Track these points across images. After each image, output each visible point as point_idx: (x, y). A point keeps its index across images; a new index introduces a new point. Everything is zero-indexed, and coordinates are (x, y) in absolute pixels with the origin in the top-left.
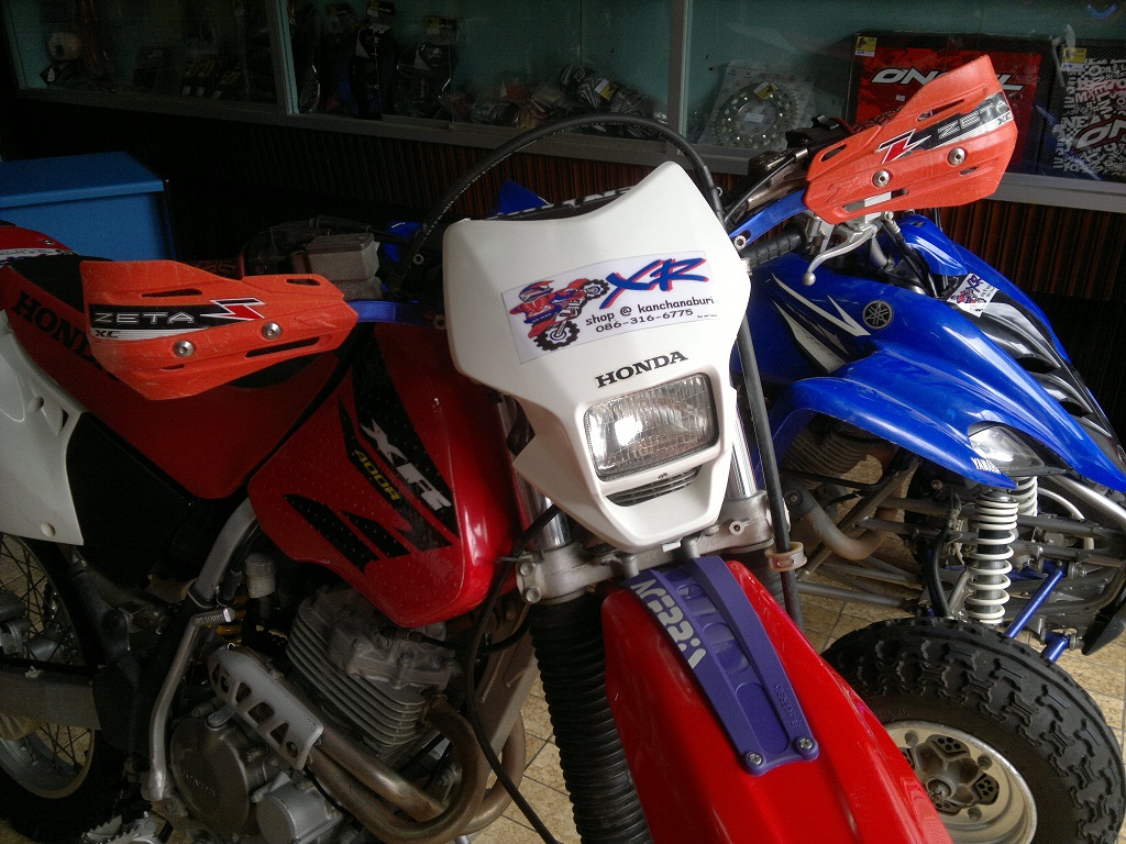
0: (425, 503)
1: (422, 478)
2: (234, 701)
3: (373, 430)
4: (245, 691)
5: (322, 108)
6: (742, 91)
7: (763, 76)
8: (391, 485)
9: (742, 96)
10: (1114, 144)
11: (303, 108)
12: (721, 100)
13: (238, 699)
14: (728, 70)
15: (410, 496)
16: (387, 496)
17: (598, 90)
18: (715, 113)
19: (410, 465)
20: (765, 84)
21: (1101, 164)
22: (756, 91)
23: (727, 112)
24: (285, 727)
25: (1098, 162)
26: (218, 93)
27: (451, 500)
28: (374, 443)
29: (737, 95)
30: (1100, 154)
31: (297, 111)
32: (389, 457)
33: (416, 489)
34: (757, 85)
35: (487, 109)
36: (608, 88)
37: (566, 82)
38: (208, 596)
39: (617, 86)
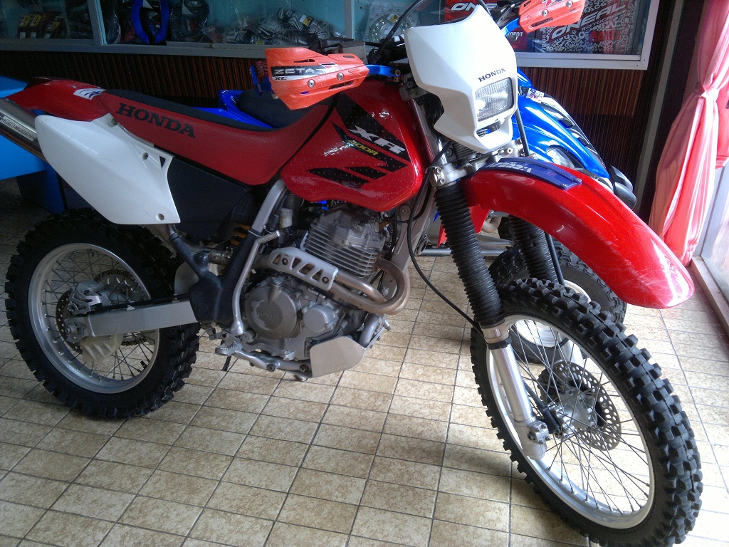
0: (392, 152)
1: (388, 142)
2: (291, 268)
3: (356, 130)
4: (297, 261)
5: (123, 41)
6: (380, 19)
7: (390, 10)
8: (372, 149)
9: (381, 21)
10: (568, 35)
11: (110, 41)
12: (370, 24)
13: (293, 267)
14: (371, 8)
15: (383, 151)
16: (371, 155)
17: (301, 20)
18: (367, 31)
19: (381, 139)
20: (392, 15)
21: (564, 46)
22: (388, 18)
23: (374, 30)
24: (319, 273)
25: (562, 45)
26: (48, 36)
27: (405, 148)
28: (359, 135)
29: (378, 21)
30: (563, 41)
31: (106, 43)
32: (370, 139)
33: (386, 148)
34: (388, 15)
35: (233, 35)
36: (306, 20)
37: (282, 17)
38: (260, 230)
39: (311, 19)
